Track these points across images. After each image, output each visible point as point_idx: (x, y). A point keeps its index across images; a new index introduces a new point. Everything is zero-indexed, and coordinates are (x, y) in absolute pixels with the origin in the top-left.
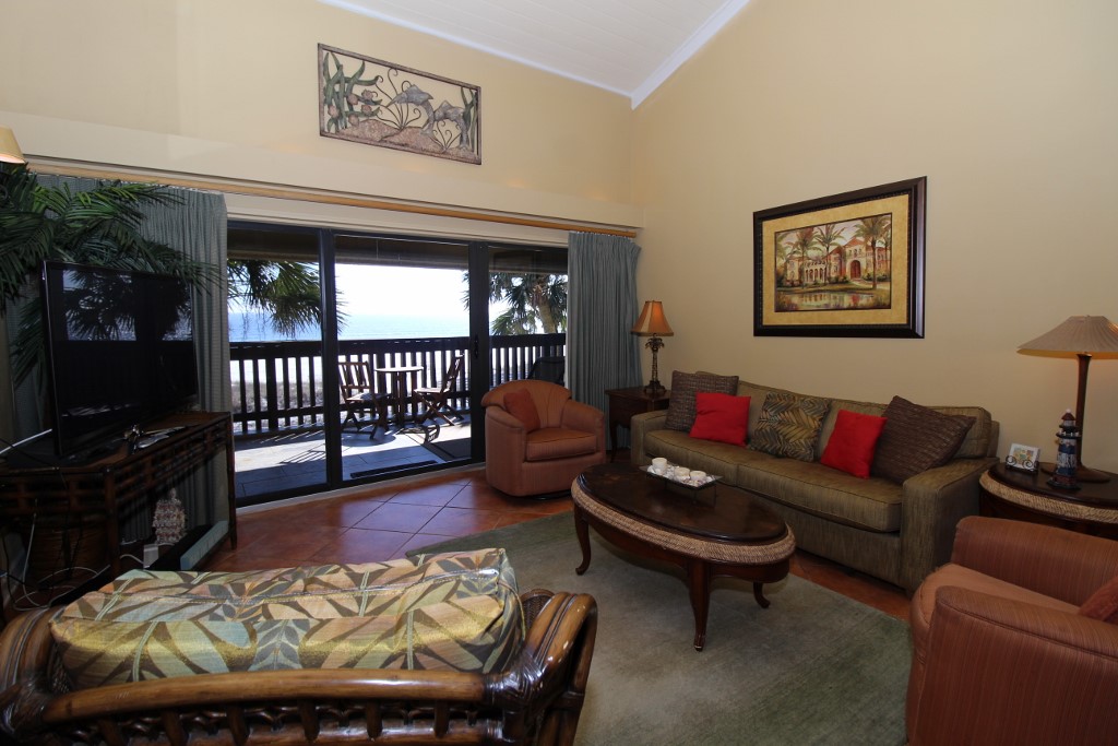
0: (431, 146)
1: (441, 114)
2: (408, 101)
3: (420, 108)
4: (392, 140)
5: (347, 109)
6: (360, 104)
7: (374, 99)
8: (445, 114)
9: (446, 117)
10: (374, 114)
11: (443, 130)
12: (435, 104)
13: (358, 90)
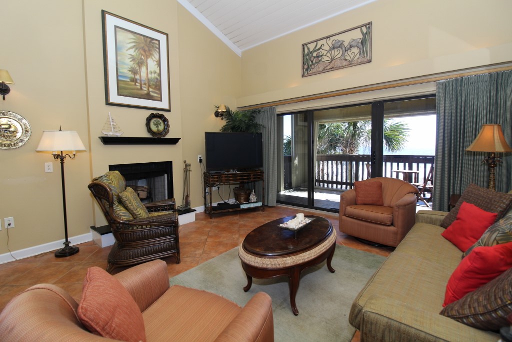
0: (345, 63)
1: (349, 47)
2: (334, 48)
3: (339, 48)
4: (327, 68)
5: (311, 63)
6: (315, 59)
7: (321, 55)
8: (350, 46)
9: (351, 47)
10: (320, 61)
11: (350, 53)
12: (346, 44)
13: (315, 54)
